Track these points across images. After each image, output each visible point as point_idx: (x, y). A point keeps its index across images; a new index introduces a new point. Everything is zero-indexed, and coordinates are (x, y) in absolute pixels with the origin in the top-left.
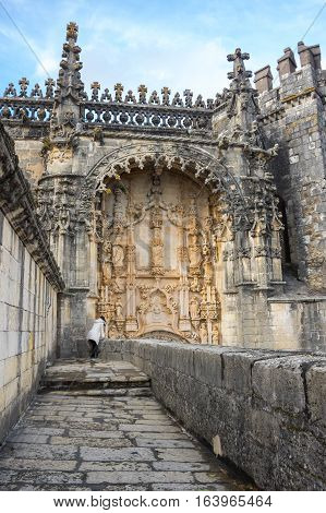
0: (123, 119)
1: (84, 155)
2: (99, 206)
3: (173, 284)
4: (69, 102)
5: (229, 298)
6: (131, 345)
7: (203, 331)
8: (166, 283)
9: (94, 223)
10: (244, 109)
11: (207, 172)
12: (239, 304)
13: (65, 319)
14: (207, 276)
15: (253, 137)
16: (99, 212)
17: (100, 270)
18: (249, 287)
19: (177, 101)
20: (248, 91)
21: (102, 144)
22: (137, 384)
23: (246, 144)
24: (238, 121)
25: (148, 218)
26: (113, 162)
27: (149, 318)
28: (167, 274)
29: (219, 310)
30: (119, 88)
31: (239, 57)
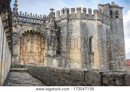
0: (27, 20)
1: (18, 29)
2: (20, 39)
3: (35, 54)
4: (15, 17)
5: (46, 58)
6: (26, 65)
7: (41, 63)
8: (34, 54)
9: (19, 42)
10: (52, 21)
11: (43, 33)
12: (47, 59)
13: (13, 60)
14: (42, 53)
15: (53, 27)
16: (20, 40)
17: (20, 51)
18: (49, 56)
19: (39, 17)
20: (53, 17)
21: (22, 27)
22: (26, 71)
23: (51, 29)
24: (50, 23)
25: (31, 41)
26: (24, 30)
27: (30, 61)
28: (34, 52)
29: (44, 60)
30: (26, 13)
31: (52, 10)
